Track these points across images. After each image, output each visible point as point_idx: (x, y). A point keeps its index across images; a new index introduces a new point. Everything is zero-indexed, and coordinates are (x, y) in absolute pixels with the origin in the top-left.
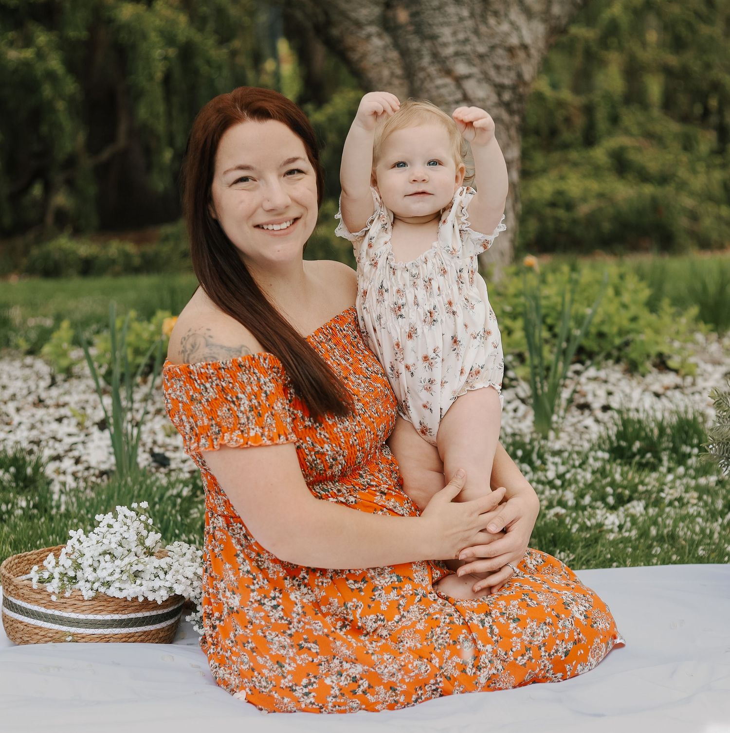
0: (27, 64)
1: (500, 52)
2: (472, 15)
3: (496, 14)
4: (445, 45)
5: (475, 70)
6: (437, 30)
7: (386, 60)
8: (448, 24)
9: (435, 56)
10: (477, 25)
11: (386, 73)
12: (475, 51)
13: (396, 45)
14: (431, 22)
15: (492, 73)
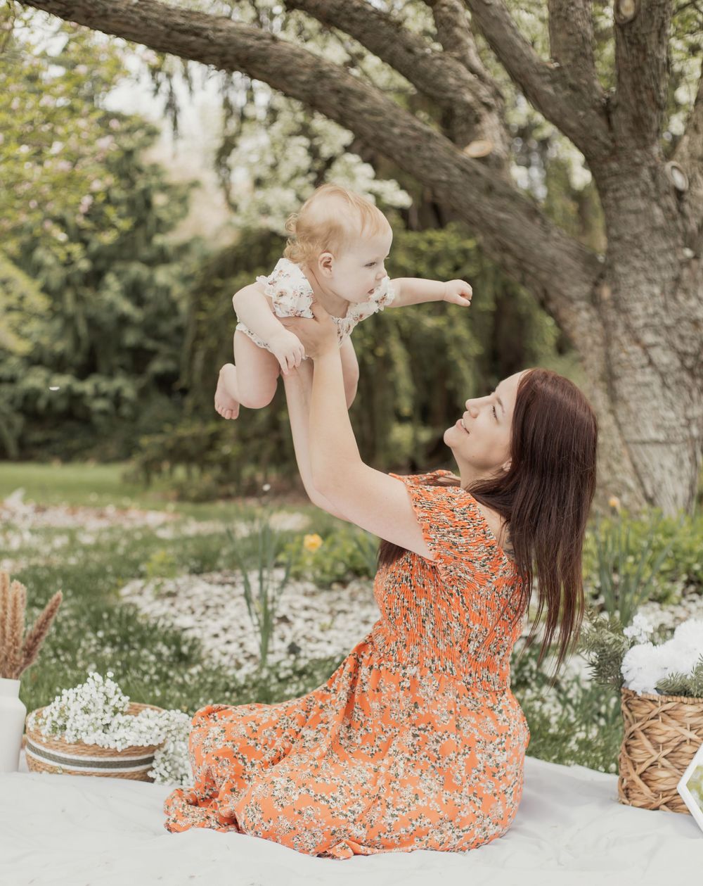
0: (439, 330)
1: (685, 323)
2: (663, 292)
3: (686, 291)
4: (636, 318)
5: (661, 340)
6: (630, 305)
7: (590, 330)
8: (640, 300)
9: (628, 327)
10: (666, 301)
11: (589, 341)
12: (662, 324)
13: (600, 317)
14: (626, 298)
15: (677, 342)
